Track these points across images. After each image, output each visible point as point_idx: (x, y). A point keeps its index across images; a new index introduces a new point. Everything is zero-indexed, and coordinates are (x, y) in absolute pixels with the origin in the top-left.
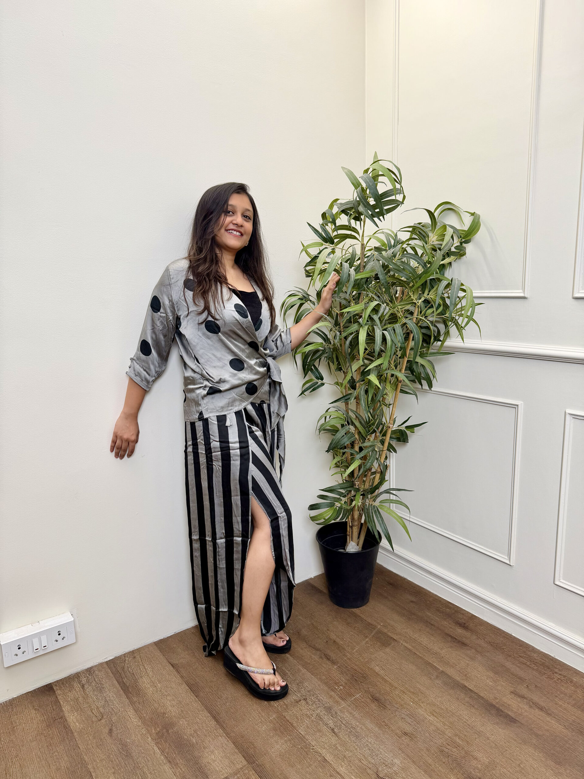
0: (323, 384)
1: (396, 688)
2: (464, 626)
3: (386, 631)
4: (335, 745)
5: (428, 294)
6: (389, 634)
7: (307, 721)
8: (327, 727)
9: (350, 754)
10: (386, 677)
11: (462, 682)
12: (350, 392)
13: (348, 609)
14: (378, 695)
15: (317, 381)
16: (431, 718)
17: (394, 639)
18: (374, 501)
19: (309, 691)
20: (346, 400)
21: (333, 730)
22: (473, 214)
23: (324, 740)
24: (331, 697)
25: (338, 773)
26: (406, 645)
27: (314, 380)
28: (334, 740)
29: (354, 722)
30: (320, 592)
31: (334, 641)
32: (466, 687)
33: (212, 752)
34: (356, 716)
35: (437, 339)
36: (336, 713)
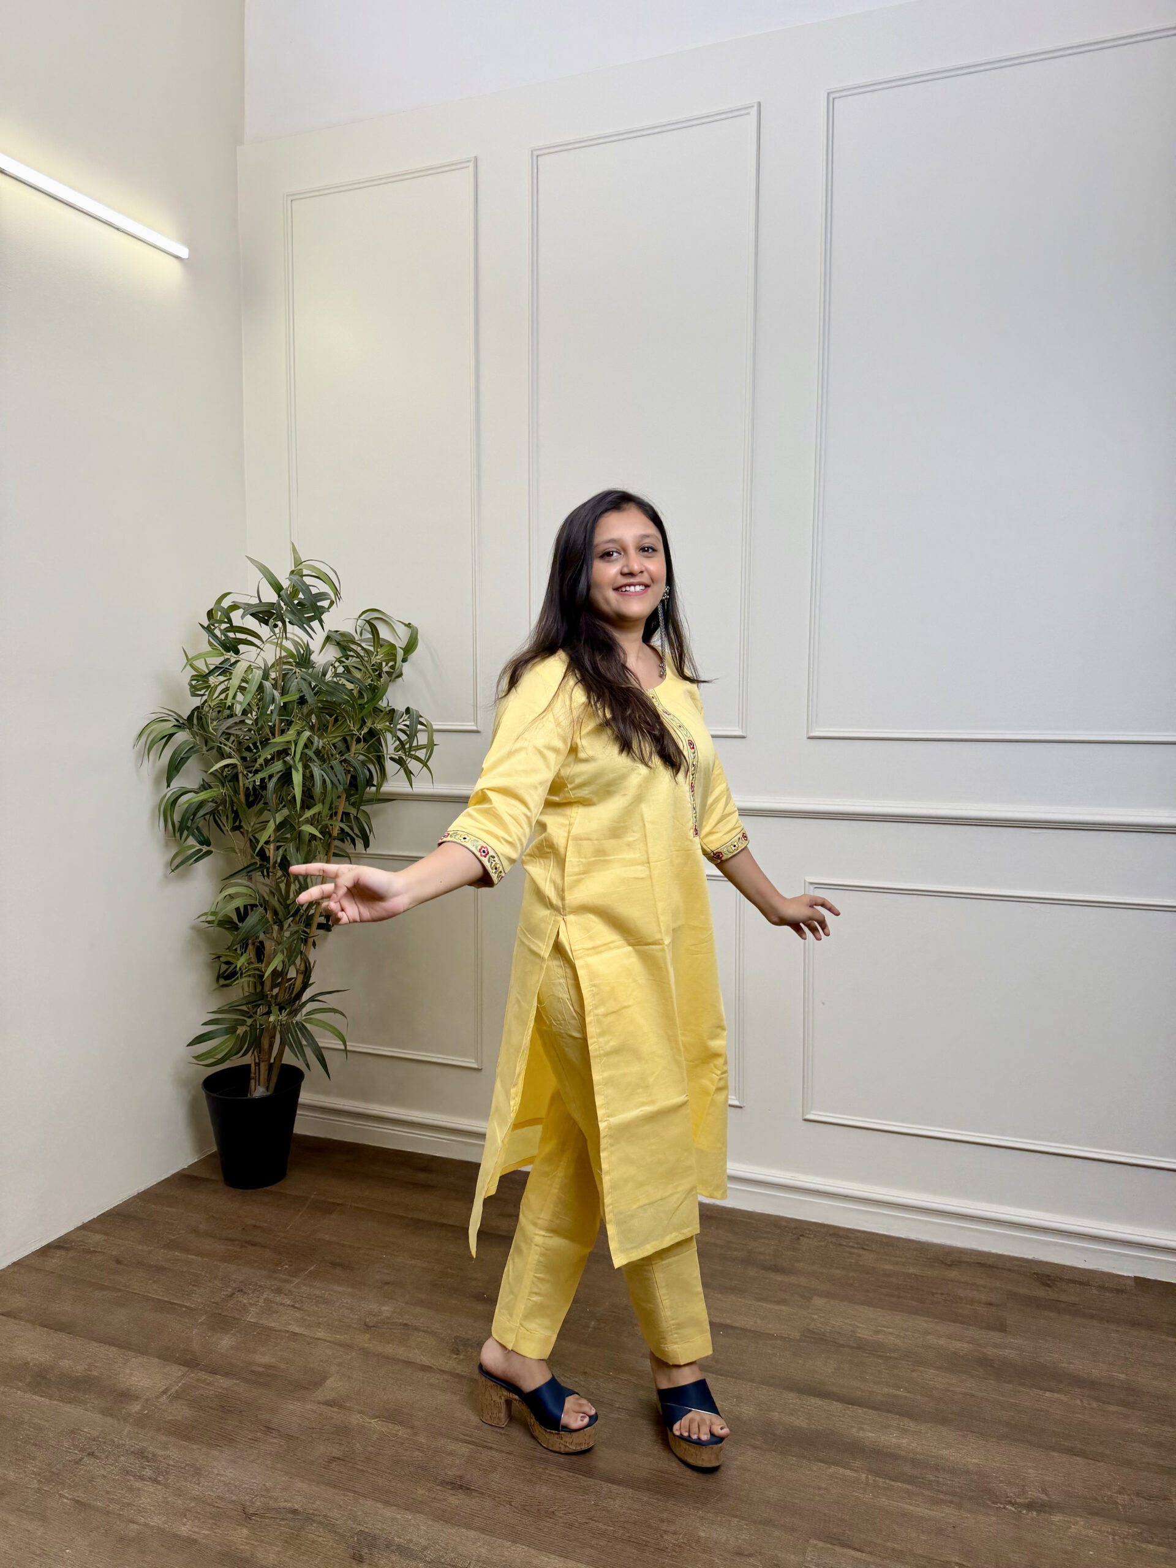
0: (209, 853)
1: (359, 1248)
2: (424, 1169)
3: (323, 1198)
4: (302, 1318)
5: (373, 724)
6: (332, 1200)
7: (253, 1309)
8: (285, 1306)
9: (325, 1319)
10: (342, 1242)
11: (440, 1221)
12: (253, 861)
13: (259, 1189)
14: (338, 1260)
15: (201, 847)
16: (413, 1262)
17: (339, 1204)
18: (296, 1015)
19: (241, 1282)
20: (249, 872)
21: (293, 1306)
22: (409, 625)
23: (285, 1318)
24: (275, 1279)
25: (317, 1339)
26: (356, 1205)
27: (196, 846)
28: (298, 1314)
29: (317, 1292)
30: (207, 1180)
31: (254, 1226)
32: (445, 1224)
33: (131, 1374)
34: (318, 1286)
35: (369, 782)
36: (290, 1291)
